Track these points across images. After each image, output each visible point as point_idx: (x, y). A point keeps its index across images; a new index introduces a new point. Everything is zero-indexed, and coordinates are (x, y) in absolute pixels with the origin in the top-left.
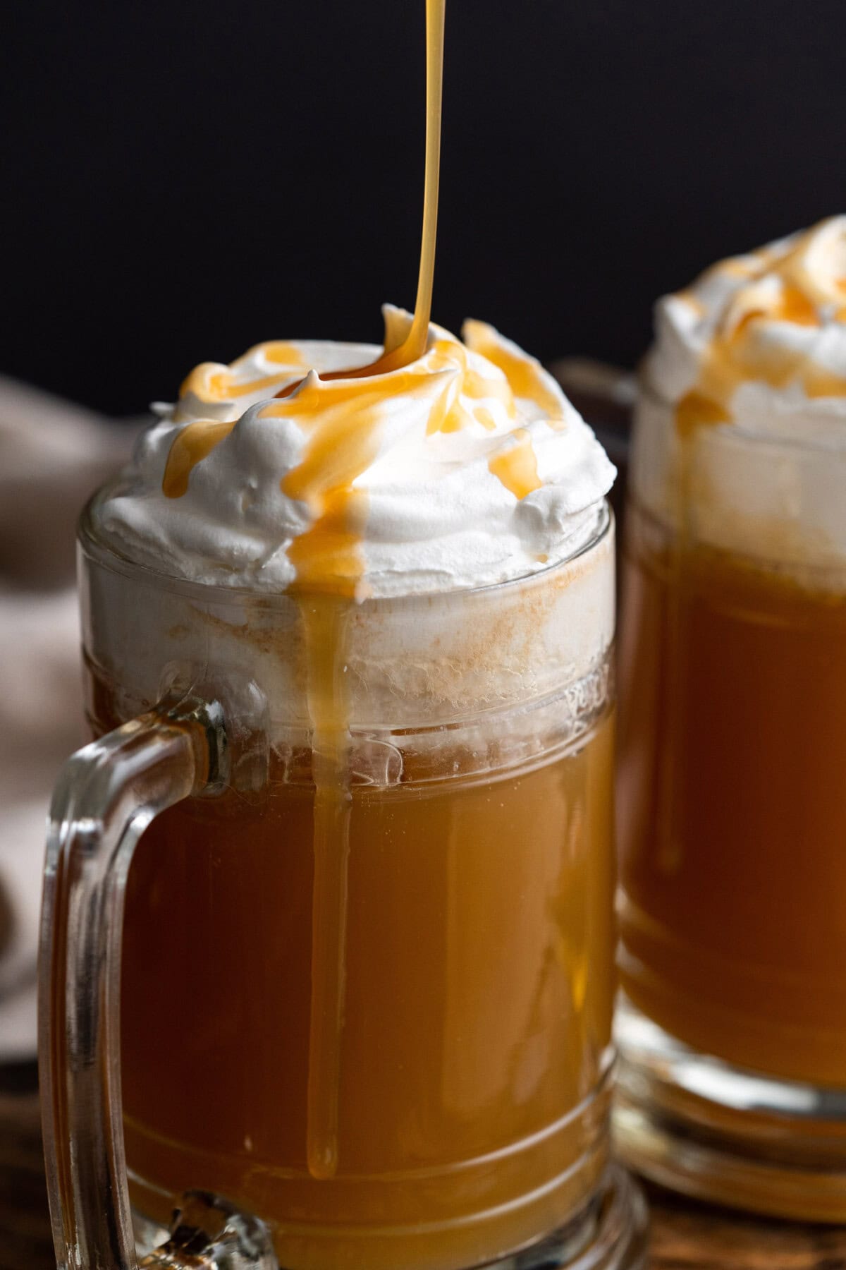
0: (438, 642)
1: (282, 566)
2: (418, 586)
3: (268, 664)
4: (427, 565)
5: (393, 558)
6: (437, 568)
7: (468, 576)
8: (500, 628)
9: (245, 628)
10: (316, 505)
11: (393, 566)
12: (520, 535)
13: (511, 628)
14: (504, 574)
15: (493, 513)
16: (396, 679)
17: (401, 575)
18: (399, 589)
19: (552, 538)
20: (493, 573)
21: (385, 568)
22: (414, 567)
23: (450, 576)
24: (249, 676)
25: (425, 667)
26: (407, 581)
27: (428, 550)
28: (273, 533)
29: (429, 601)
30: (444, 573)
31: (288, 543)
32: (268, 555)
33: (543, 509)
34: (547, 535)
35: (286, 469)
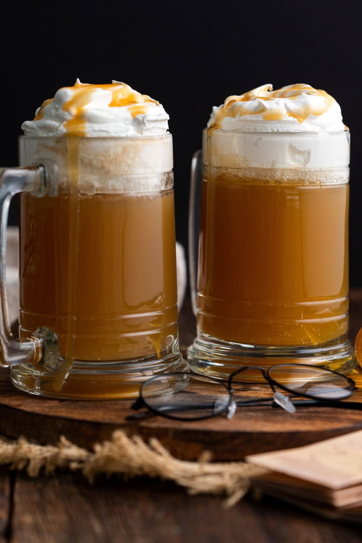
0: (106, 151)
1: (63, 129)
2: (101, 135)
3: (59, 158)
4: (104, 129)
5: (94, 127)
6: (107, 130)
7: (116, 133)
9: (53, 147)
10: (74, 111)
11: (94, 129)
12: (133, 125)
14: (128, 135)
15: (126, 119)
16: (94, 162)
17: (96, 131)
18: (95, 135)
19: (143, 127)
20: (124, 134)
21: (92, 129)
22: (100, 129)
24: (54, 162)
25: (103, 159)
26: (98, 133)
27: (105, 126)
28: (61, 119)
29: (104, 139)
30: (109, 132)
31: (65, 122)
32: (60, 126)
33: (141, 119)
34: (141, 126)
35: (66, 101)
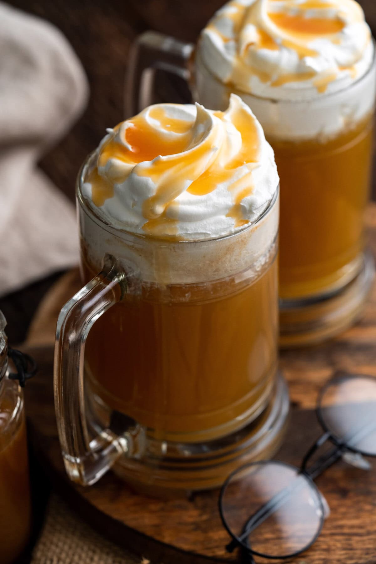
0: (204, 257)
2: (197, 238)
4: (201, 231)
5: (188, 228)
6: (204, 232)
7: (216, 234)
8: (229, 250)
10: (160, 209)
11: (188, 231)
13: (233, 248)
14: (231, 231)
16: (189, 268)
17: (191, 234)
18: (190, 239)
19: (250, 216)
20: (226, 231)
21: (184, 232)
22: (195, 232)
23: (209, 234)
25: (200, 264)
27: (201, 225)
29: (201, 242)
30: (207, 234)
33: (247, 206)
34: (249, 215)
35: (147, 196)
